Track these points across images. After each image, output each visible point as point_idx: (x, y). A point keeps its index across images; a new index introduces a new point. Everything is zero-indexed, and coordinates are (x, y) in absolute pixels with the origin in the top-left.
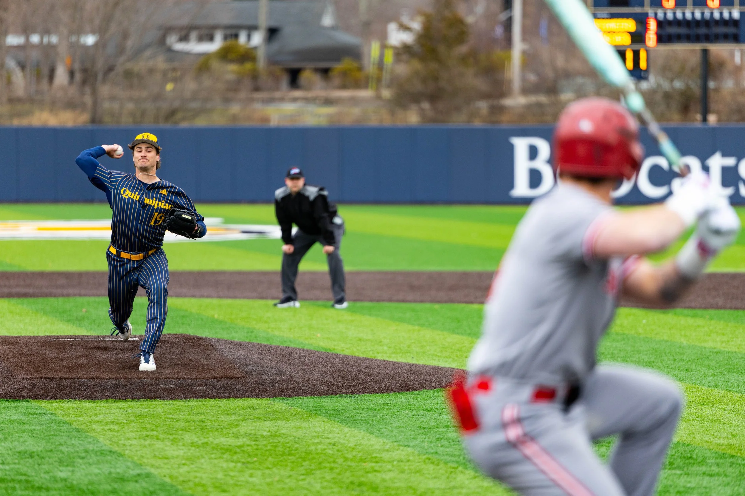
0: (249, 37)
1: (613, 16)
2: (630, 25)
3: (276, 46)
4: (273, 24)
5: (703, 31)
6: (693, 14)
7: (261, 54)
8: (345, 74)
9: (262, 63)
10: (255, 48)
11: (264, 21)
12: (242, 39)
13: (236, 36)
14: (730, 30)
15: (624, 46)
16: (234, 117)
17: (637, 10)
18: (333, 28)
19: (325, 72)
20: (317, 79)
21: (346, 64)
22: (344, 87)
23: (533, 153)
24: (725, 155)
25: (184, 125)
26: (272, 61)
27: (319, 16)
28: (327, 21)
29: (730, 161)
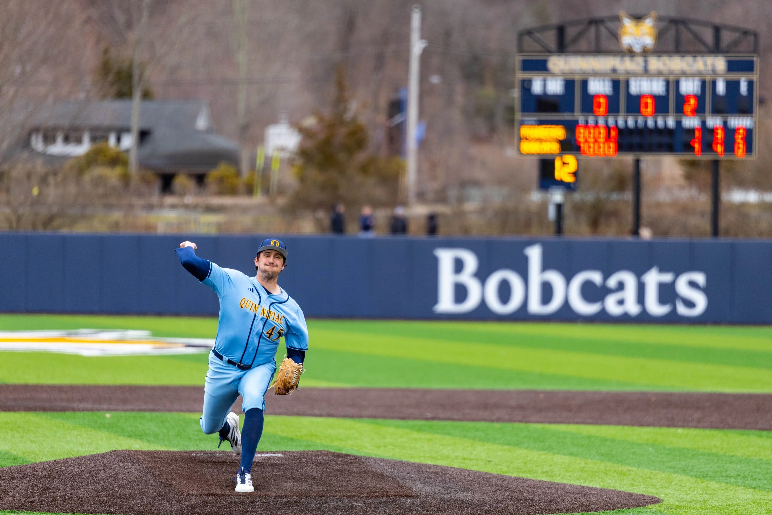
0: (119, 140)
1: (541, 123)
2: (559, 132)
3: (147, 149)
4: (145, 125)
5: (636, 140)
6: (626, 122)
7: (133, 158)
8: (221, 180)
9: (133, 168)
10: (127, 151)
11: (136, 124)
12: (112, 141)
13: (106, 138)
14: (666, 139)
15: (553, 154)
16: (117, 224)
17: (567, 116)
18: (209, 131)
19: (200, 179)
20: (191, 184)
21: (223, 169)
22: (221, 193)
23: (459, 266)
24: (662, 270)
25: (65, 231)
26: (143, 165)
27: (194, 118)
28: (202, 123)
29: (667, 278)
